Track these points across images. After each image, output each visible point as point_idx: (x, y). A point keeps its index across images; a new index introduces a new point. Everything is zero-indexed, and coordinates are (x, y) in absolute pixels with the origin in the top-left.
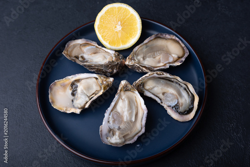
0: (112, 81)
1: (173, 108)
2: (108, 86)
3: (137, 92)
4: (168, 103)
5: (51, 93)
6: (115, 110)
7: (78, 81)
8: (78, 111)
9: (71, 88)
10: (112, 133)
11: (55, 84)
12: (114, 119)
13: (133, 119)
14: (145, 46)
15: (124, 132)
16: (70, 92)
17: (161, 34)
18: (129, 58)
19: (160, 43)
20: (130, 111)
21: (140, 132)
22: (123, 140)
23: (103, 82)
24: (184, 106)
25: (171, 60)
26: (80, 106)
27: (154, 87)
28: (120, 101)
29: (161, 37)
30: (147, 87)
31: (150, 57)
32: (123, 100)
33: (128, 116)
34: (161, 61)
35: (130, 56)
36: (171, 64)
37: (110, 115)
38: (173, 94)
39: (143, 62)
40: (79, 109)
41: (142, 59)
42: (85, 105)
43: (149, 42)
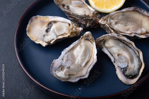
0: (80, 30)
1: (121, 69)
2: (76, 32)
3: (94, 43)
4: (119, 63)
5: (30, 24)
6: (71, 52)
7: (55, 22)
8: (44, 44)
9: (47, 25)
10: (61, 68)
11: (36, 18)
12: (68, 59)
13: (83, 65)
14: (121, 14)
15: (71, 72)
16: (46, 28)
17: (140, 9)
18: (103, 18)
19: (137, 16)
20: (84, 58)
21: (84, 76)
22: (67, 77)
23: (73, 28)
24: (131, 70)
25: (139, 32)
26: (47, 41)
27: (112, 47)
28: (79, 46)
29: (140, 11)
30: (107, 45)
31: (122, 24)
32: (81, 47)
33: (80, 60)
34: (130, 30)
35: (105, 17)
36: (137, 35)
37: (66, 54)
38: (125, 58)
39: (114, 25)
40: (46, 43)
41: (114, 23)
42: (51, 41)
43: (126, 11)
